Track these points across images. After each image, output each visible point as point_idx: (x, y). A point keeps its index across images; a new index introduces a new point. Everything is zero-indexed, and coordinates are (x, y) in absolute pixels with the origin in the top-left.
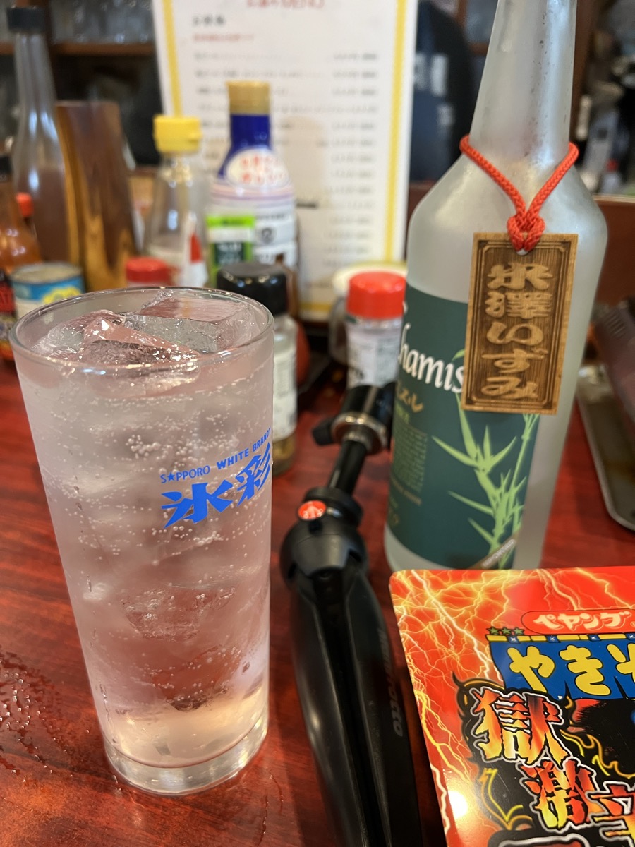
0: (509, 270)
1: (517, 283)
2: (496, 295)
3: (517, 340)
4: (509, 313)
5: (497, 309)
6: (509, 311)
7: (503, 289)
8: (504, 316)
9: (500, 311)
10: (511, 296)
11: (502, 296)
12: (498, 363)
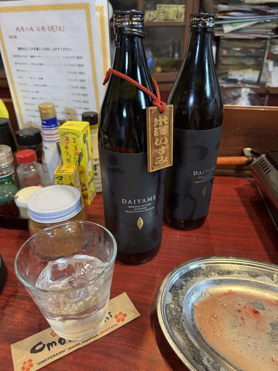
1: (161, 124)
2: (156, 129)
3: (162, 143)
5: (157, 134)
7: (158, 126)
11: (158, 129)
12: (158, 153)
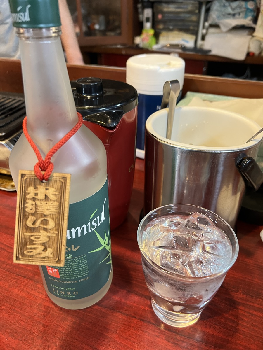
0: (37, 189)
4: (37, 211)
6: (37, 210)
8: (35, 213)
9: (32, 210)
10: (38, 203)
